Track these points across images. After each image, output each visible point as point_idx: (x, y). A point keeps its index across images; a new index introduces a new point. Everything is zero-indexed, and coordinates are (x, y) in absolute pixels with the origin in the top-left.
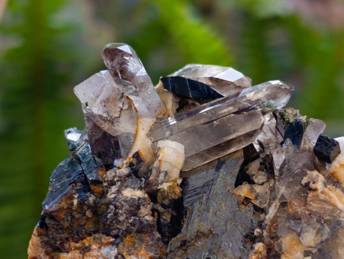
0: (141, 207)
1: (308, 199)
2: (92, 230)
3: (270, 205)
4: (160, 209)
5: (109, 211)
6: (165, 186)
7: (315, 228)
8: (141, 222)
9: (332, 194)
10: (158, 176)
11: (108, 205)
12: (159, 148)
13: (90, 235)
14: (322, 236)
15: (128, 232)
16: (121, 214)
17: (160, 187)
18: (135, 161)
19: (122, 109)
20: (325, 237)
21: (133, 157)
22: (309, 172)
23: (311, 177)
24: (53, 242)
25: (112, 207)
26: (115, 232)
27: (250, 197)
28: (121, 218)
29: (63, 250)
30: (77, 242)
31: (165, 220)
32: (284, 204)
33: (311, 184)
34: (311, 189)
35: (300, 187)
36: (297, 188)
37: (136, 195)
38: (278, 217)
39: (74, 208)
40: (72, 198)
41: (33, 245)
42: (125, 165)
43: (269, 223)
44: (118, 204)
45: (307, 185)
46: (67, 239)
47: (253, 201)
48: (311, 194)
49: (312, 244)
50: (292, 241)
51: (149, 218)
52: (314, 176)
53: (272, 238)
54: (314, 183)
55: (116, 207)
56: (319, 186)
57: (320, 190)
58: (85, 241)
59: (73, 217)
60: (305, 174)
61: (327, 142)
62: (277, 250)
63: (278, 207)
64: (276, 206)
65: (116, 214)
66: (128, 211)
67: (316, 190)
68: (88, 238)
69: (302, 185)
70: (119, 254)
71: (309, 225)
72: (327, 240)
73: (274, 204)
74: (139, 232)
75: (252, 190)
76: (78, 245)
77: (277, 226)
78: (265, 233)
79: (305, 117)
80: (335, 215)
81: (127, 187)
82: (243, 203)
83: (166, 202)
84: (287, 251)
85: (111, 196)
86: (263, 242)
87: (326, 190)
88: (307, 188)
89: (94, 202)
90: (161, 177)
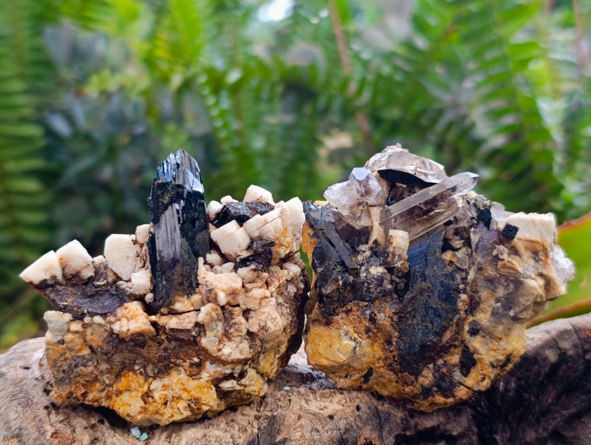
0: (384, 280)
1: (499, 266)
2: (352, 298)
3: (470, 268)
4: (397, 280)
5: (364, 287)
6: (399, 264)
7: (503, 286)
8: (385, 290)
9: (514, 262)
10: (394, 258)
11: (363, 283)
12: (391, 236)
13: (351, 302)
14: (508, 290)
15: (377, 298)
16: (372, 288)
17: (396, 265)
18: (374, 246)
19: (362, 210)
20: (510, 291)
21: (373, 243)
22: (497, 246)
23: (499, 250)
24: (328, 311)
25: (366, 284)
26: (368, 299)
27: (453, 261)
28: (372, 290)
29: (335, 314)
30: (343, 308)
31: (400, 287)
32: (480, 269)
33: (499, 255)
34: (499, 259)
35: (491, 257)
36: (490, 258)
37: (379, 272)
38: (477, 279)
39: (340, 287)
40: (338, 281)
41: (315, 314)
42: (368, 249)
43: (471, 282)
44: (369, 281)
45: (497, 256)
46: (337, 307)
47: (455, 263)
48: (500, 263)
49: (502, 296)
50: (488, 294)
51: (389, 286)
52: (501, 249)
53: (473, 292)
54: (501, 255)
55: (368, 284)
56: (505, 256)
57: (506, 260)
58: (348, 306)
59: (340, 293)
60: (495, 248)
61: (511, 228)
62: (477, 300)
63: (476, 270)
64: (474, 269)
65: (369, 288)
66: (376, 285)
67: (503, 260)
68: (350, 304)
69: (493, 256)
70: (372, 313)
71: (499, 284)
72: (511, 293)
73: (473, 268)
74: (383, 296)
75: (454, 255)
76: (344, 309)
77: (477, 284)
78: (468, 289)
79: (489, 201)
80: (517, 276)
81: (371, 266)
82: (448, 265)
83: (400, 275)
84: (484, 301)
85: (363, 275)
86: (466, 294)
87: (510, 259)
88: (497, 258)
89: (353, 281)
90: (396, 258)
